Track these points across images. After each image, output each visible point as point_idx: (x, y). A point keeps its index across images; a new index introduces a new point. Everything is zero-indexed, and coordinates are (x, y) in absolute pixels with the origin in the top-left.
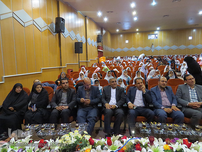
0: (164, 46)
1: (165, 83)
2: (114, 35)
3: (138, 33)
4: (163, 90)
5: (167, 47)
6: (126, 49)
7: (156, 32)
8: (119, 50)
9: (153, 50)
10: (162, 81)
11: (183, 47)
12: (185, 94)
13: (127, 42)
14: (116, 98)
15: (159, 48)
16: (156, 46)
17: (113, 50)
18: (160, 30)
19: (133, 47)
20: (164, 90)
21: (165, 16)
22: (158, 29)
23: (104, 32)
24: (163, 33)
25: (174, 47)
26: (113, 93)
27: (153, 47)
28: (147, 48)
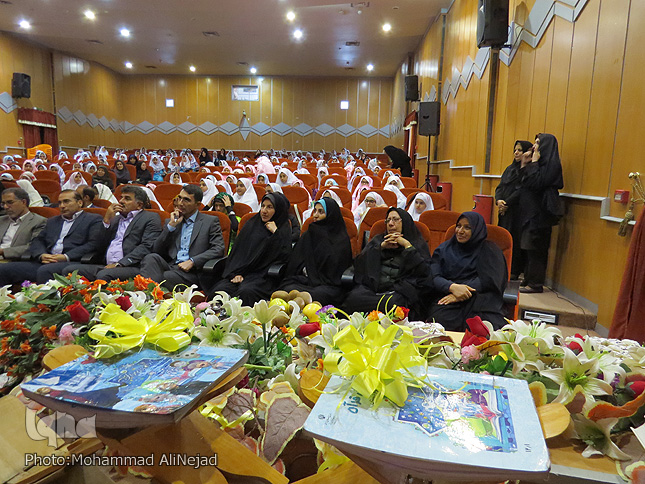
0: (276, 124)
5: (282, 128)
6: (166, 126)
8: (146, 126)
9: (245, 135)
11: (325, 129)
13: (170, 103)
15: (261, 127)
16: (253, 122)
17: (129, 126)
19: (190, 120)
24: (272, 86)
25: (303, 129)
27: (246, 123)
28: (229, 127)
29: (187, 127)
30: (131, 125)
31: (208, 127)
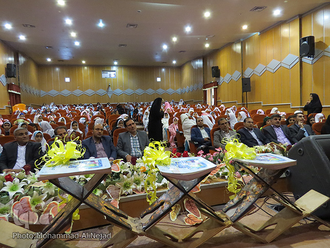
0: (126, 89)
1: (100, 131)
2: (42, 67)
3: (86, 68)
4: (99, 141)
5: (129, 91)
6: (66, 92)
7: (114, 68)
8: (53, 92)
9: (110, 95)
10: (96, 129)
11: (150, 91)
12: (125, 143)
13: (68, 80)
14: (26, 160)
15: (118, 91)
16: (114, 89)
17: (43, 93)
18: (119, 66)
19: (79, 89)
20: (101, 141)
21: (121, 45)
22: (116, 63)
23: (22, 60)
24: (123, 70)
25: (140, 91)
26: (21, 151)
27: (110, 89)
28: (101, 91)
29: (78, 92)
30: (44, 92)
31: (89, 92)
